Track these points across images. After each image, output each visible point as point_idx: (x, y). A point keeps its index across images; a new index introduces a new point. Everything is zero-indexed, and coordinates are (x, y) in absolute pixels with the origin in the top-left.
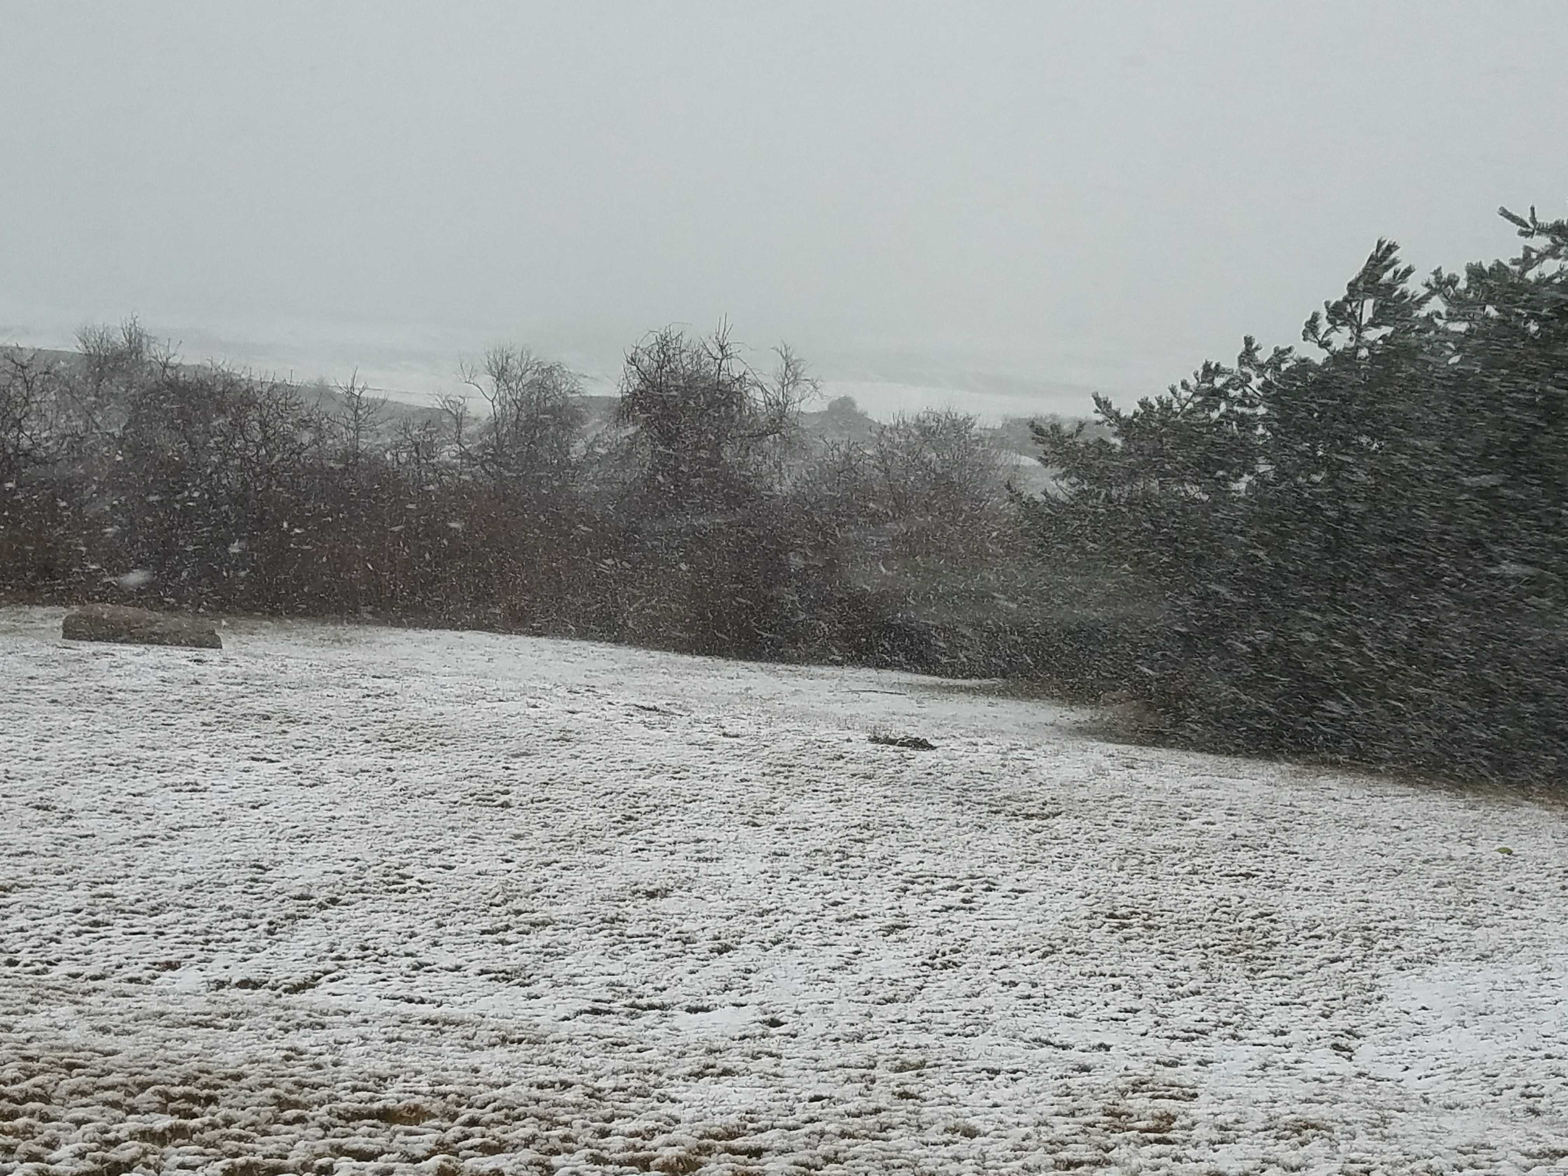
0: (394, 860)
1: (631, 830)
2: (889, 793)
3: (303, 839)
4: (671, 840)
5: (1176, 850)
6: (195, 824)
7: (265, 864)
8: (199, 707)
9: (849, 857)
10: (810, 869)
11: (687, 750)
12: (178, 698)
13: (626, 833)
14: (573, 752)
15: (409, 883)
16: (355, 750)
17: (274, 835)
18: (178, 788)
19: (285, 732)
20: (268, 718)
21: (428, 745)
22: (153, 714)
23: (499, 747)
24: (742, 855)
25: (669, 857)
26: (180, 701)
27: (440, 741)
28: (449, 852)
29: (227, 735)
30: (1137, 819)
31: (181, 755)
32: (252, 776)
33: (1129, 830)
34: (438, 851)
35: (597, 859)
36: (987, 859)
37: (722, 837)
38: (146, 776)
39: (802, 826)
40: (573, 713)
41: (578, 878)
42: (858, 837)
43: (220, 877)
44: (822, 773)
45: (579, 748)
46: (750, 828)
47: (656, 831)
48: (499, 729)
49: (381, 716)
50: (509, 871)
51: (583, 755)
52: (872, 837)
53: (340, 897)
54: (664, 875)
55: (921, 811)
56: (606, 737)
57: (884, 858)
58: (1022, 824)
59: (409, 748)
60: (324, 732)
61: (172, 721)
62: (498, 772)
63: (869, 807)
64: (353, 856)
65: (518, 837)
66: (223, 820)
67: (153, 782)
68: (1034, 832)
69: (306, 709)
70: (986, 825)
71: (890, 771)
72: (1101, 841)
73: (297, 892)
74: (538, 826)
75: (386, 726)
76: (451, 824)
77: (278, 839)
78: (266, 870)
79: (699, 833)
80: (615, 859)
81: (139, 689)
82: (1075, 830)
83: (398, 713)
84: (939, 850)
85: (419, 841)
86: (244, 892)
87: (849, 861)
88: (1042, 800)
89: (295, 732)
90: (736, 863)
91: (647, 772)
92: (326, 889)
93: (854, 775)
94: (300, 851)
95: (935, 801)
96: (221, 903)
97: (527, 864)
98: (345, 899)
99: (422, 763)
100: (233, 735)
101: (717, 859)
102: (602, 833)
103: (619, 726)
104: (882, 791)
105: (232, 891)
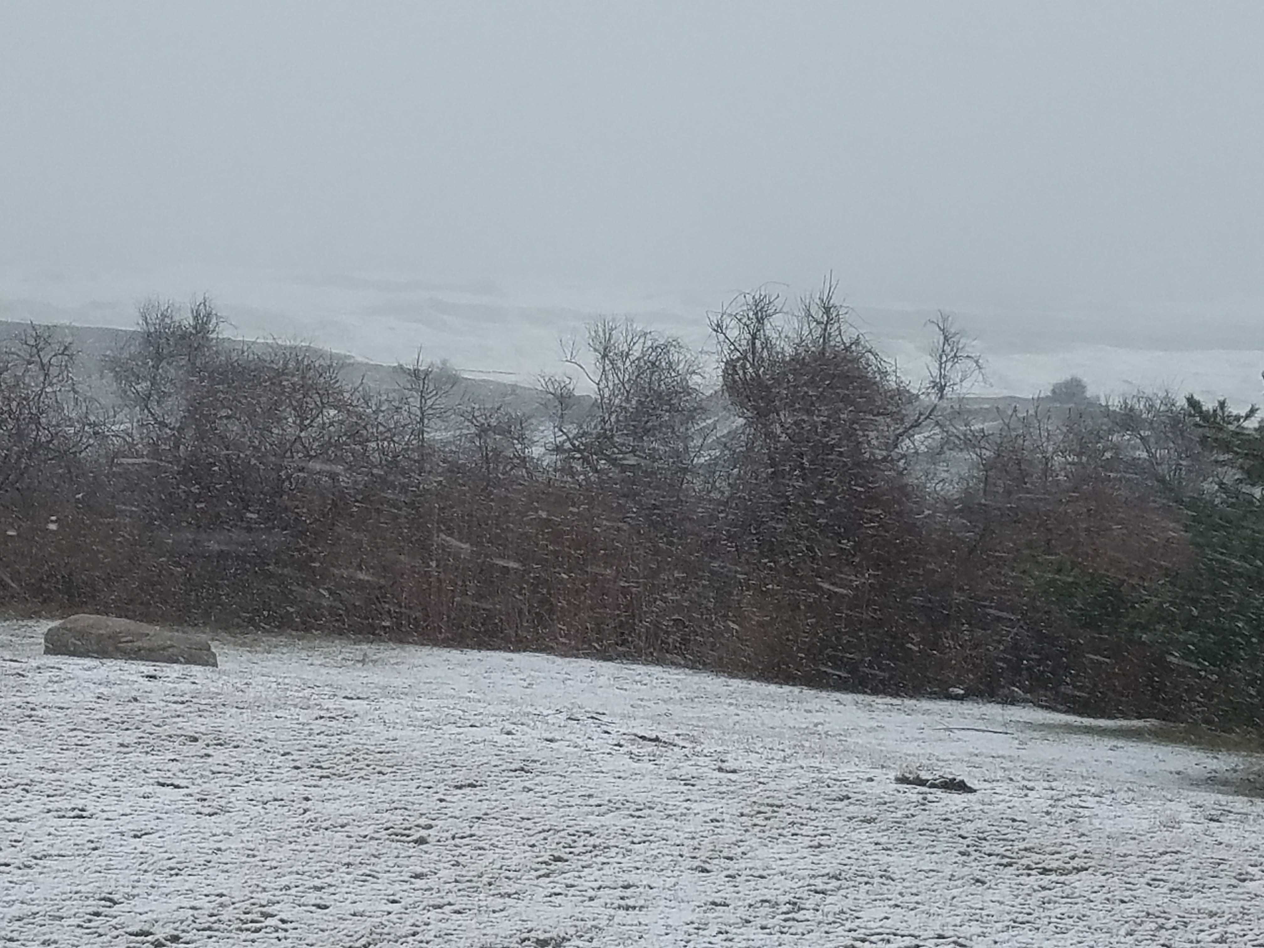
0: (264, 898)
1: (553, 872)
2: (884, 840)
3: (173, 872)
4: (596, 885)
5: (1212, 915)
6: (63, 852)
7: (115, 897)
8: (125, 726)
9: (800, 909)
10: (748, 922)
11: (664, 786)
12: (104, 716)
13: (547, 875)
14: (527, 784)
15: (270, 921)
16: (279, 777)
17: (144, 867)
18: (61, 814)
19: (208, 756)
20: (196, 740)
21: (362, 773)
22: (71, 734)
23: (445, 777)
24: (673, 904)
25: (587, 903)
26: (106, 719)
27: (378, 769)
28: (332, 890)
29: (143, 758)
30: (1180, 878)
31: (80, 777)
32: (150, 802)
33: (1165, 890)
34: (319, 889)
35: (498, 903)
36: (968, 917)
37: (658, 882)
38: (31, 800)
39: (761, 872)
40: (551, 741)
41: (464, 923)
42: (821, 887)
43: (59, 909)
44: (813, 815)
45: (537, 780)
46: (697, 874)
47: (582, 874)
48: (452, 757)
49: (324, 739)
50: (389, 913)
51: (538, 788)
52: (839, 888)
53: (182, 935)
54: (569, 922)
55: (913, 861)
56: (574, 768)
57: (842, 912)
58: (1033, 881)
59: (340, 776)
60: (252, 757)
61: (88, 741)
62: (430, 804)
63: (852, 854)
64: (219, 891)
65: (417, 876)
66: (95, 849)
67: (38, 806)
68: (1044, 888)
69: (243, 731)
70: (986, 880)
71: (899, 814)
72: (1123, 902)
73: (135, 929)
74: (447, 865)
75: (325, 751)
76: (346, 860)
77: (146, 871)
78: (115, 903)
79: (631, 878)
80: (521, 904)
81: (66, 705)
82: (1096, 889)
83: (345, 737)
84: (912, 906)
85: (305, 877)
86: (79, 926)
87: (799, 916)
88: (1072, 853)
89: (219, 755)
90: (662, 912)
91: (603, 809)
92: (172, 925)
93: (850, 819)
94: (165, 884)
95: (937, 850)
96: (47, 937)
97: (414, 905)
98: (186, 937)
99: (347, 792)
100: (150, 758)
101: (642, 907)
102: (519, 874)
103: (598, 758)
104: (877, 837)
105: (66, 924)
